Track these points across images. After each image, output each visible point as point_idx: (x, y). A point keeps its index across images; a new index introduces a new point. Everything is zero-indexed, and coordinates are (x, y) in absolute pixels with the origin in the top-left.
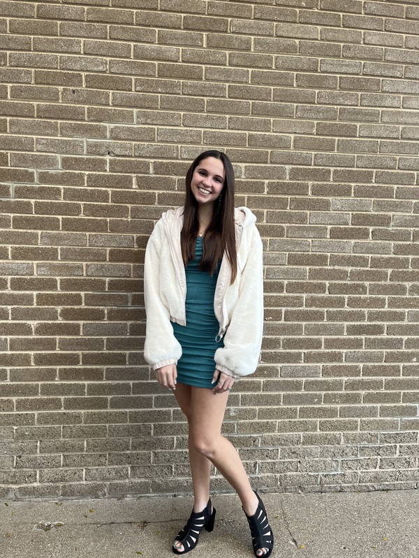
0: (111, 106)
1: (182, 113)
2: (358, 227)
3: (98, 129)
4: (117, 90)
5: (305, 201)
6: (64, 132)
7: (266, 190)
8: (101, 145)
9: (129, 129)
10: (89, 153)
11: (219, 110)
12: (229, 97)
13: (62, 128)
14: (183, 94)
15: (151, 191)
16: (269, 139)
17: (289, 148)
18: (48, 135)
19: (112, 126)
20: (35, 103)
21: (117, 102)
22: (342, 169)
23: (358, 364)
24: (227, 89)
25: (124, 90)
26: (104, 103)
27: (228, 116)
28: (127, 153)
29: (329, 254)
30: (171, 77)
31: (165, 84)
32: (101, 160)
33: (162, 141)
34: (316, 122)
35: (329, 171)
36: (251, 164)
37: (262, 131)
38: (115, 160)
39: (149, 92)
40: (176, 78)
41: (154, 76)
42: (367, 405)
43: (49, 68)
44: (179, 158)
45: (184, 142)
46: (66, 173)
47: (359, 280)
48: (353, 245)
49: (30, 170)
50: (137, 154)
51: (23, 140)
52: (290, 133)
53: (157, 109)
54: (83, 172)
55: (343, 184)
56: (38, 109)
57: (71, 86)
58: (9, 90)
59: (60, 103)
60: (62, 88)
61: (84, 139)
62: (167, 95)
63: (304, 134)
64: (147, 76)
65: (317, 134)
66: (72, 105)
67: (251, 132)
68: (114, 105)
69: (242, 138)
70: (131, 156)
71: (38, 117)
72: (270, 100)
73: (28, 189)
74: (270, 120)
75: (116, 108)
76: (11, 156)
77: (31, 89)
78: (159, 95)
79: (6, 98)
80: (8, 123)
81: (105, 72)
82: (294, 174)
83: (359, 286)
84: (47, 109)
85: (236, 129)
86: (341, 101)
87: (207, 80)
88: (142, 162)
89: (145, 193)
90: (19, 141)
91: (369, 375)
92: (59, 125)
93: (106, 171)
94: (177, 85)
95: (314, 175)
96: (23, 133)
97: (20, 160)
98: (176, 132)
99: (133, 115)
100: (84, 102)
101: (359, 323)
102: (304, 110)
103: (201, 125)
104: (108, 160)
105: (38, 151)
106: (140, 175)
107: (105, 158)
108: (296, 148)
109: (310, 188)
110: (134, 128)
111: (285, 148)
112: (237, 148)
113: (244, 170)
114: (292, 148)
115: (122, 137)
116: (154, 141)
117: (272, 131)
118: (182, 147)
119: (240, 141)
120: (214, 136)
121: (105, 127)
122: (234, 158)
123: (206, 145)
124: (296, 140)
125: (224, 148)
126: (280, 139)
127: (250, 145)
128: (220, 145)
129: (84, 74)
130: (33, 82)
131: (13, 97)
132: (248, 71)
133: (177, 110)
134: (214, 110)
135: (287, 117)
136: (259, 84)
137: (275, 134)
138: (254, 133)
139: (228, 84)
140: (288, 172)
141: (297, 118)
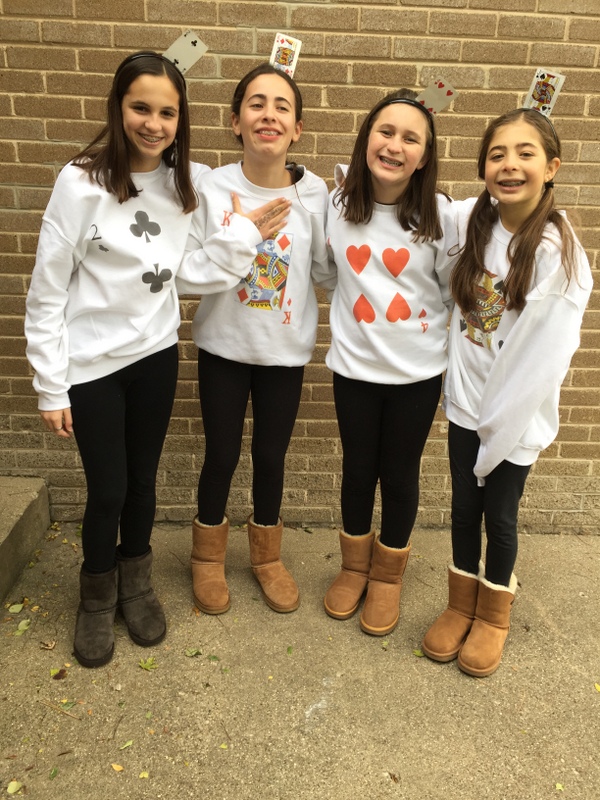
3: (273, 11)
5: (576, 125)
6: (225, 19)
9: (319, 12)
10: (261, 52)
13: (222, 12)
15: (347, 111)
16: (532, 23)
17: (560, 39)
18: (202, 24)
19: (294, 6)
28: (314, 51)
33: (368, 31)
36: (499, 66)
44: (392, 57)
45: (400, 32)
46: (227, 83)
50: (329, 52)
52: (564, 14)
61: (253, 29)
63: (586, 14)
67: (504, 13)
69: (490, 23)
70: (320, 56)
80: (145, 6)
85: (481, 9)
88: (336, 65)
89: (338, 115)
92: (217, 7)
98: (389, 15)
106: (332, 86)
108: (571, 39)
109: (587, 104)
110: (326, 10)
111: (555, 39)
112: (481, 40)
113: (487, 76)
114: (566, 38)
115: (309, 24)
116: (354, 30)
117: (536, 10)
118: (396, 39)
119: (485, 28)
120: (446, 20)
121: (284, 9)
122: (475, 57)
123: (433, 34)
124: (573, 26)
125: (460, 39)
126: (548, 24)
127: (500, 34)
128: (455, 35)
137: (541, 16)
138: (508, 14)
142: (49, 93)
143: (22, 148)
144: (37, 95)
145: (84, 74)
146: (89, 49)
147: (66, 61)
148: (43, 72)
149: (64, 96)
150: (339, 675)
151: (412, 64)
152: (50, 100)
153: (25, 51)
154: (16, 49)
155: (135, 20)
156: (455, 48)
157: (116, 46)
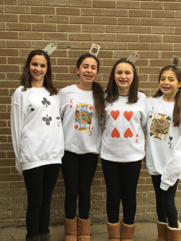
0: (69, 24)
1: (105, 26)
3: (63, 35)
4: (72, 15)
6: (46, 38)
7: (149, 64)
8: (64, 44)
9: (78, 35)
10: (58, 48)
11: (124, 23)
12: (129, 17)
13: (45, 36)
14: (106, 16)
16: (150, 37)
17: (160, 42)
18: (38, 39)
19: (70, 33)
20: (31, 24)
21: (72, 22)
24: (128, 12)
25: (75, 15)
26: (65, 22)
27: (129, 26)
28: (77, 47)
30: (99, 7)
31: (96, 11)
32: (64, 51)
34: (175, 27)
36: (141, 51)
37: (146, 33)
38: (71, 51)
39: (88, 16)
40: (102, 7)
41: (91, 7)
43: (38, 5)
45: (106, 41)
50: (82, 48)
51: (26, 42)
52: (161, 34)
53: (92, 24)
54: (55, 58)
56: (33, 27)
57: (49, 14)
58: (18, 17)
59: (44, 23)
60: (45, 15)
61: (56, 41)
62: (97, 17)
63: (168, 34)
64: (87, 7)
65: (175, 34)
66: (50, 24)
69: (136, 37)
70: (79, 49)
71: (33, 31)
72: (150, 17)
74: (150, 28)
75: (72, 24)
76: (20, 51)
77: (29, 17)
78: (93, 17)
79: (17, 22)
80: (18, 34)
82: (164, 56)
84: (38, 26)
85: (133, 33)
87: (118, 8)
90: (24, 43)
92: (43, 34)
93: (67, 57)
94: (103, 11)
96: (26, 39)
98: (102, 35)
99: (80, 28)
100: (56, 22)
102: (168, 21)
103: (115, 31)
104: (67, 51)
105: (33, 48)
107: (66, 50)
110: (81, 34)
111: (159, 42)
112: (134, 43)
114: (162, 41)
115: (75, 39)
116: (91, 41)
117: (151, 33)
118: (105, 43)
119: (135, 39)
121: (66, 34)
122: (132, 48)
123: (117, 41)
124: (164, 37)
125: (127, 43)
126: (156, 37)
127: (140, 41)
128: (125, 41)
129: (55, 8)
130: (30, 13)
131: (21, 21)
132: (139, 2)
133: (102, 24)
134: (121, 23)
135: (159, 25)
136: (144, 9)
137: (153, 35)
138: (142, 34)
139: (128, 10)
140: (160, 54)
141: (165, 26)
151: (111, 51)
155: (15, 39)
156: (125, 45)
157: (7, 47)
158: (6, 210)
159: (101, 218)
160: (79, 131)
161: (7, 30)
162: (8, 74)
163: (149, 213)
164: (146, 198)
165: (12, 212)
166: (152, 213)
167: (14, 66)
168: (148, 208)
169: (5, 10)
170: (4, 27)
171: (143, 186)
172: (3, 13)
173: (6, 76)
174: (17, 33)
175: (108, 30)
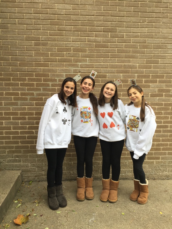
1: (102, 58)
2: (159, 93)
3: (76, 65)
4: (82, 52)
5: (142, 85)
6: (66, 66)
7: (129, 82)
8: (77, 69)
9: (86, 64)
10: (73, 72)
11: (114, 57)
12: (117, 53)
13: (65, 65)
14: (103, 53)
16: (130, 65)
18: (61, 67)
19: (80, 63)
20: (57, 58)
21: (82, 56)
22: (154, 74)
23: (160, 138)
25: (84, 52)
26: (78, 56)
27: (117, 59)
28: (85, 72)
29: (150, 102)
30: (99, 47)
31: (97, 50)
33: (96, 68)
34: (145, 59)
35: (150, 75)
36: (124, 74)
38: (81, 74)
39: (92, 52)
40: (100, 48)
41: (93, 47)
42: (163, 152)
43: (61, 47)
44: (101, 73)
45: (103, 68)
47: (160, 110)
48: (158, 99)
49: (56, 78)
50: (88, 72)
52: (137, 63)
53: (94, 57)
55: (154, 79)
57: (68, 52)
58: (49, 54)
59: (65, 58)
60: (65, 52)
61: (72, 68)
63: (142, 63)
64: (91, 47)
65: (146, 63)
66: (68, 58)
67: (124, 64)
68: (81, 57)
69: (121, 66)
71: (58, 62)
72: (130, 53)
73: (55, 84)
74: (130, 60)
76: (50, 74)
77: (56, 53)
78: (95, 53)
79: (49, 57)
81: (78, 47)
82: (138, 77)
83: (160, 112)
84: (61, 59)
85: (119, 63)
86: (154, 52)
87: (110, 48)
90: (53, 70)
91: (164, 142)
94: (101, 50)
95: (145, 77)
96: (54, 67)
97: (53, 75)
98: (100, 65)
99: (87, 60)
100: (72, 57)
101: (160, 125)
102: (142, 56)
103: (108, 62)
105: (58, 72)
108: (139, 68)
109: (143, 81)
111: (135, 68)
112: (120, 69)
113: (122, 76)
114: (138, 68)
115: (84, 67)
116: (93, 68)
119: (121, 67)
120: (112, 65)
121: (78, 64)
122: (118, 72)
123: (110, 68)
124: (139, 65)
126: (134, 65)
127: (124, 68)
128: (114, 68)
129: (72, 48)
130: (57, 51)
131: (51, 56)
132: (123, 44)
133: (100, 58)
134: (112, 57)
135: (136, 58)
136: (127, 48)
137: (132, 64)
138: (125, 64)
139: (117, 49)
140: (136, 76)
141: (139, 58)
142: (28, 82)
143: (21, 93)
144: (25, 82)
145: (36, 78)
146: (37, 73)
147: (32, 75)
148: (27, 78)
149: (31, 82)
150: (97, 213)
151: (106, 74)
152: (28, 83)
153: (23, 73)
154: (21, 73)
155: (47, 67)
156: (115, 71)
157: (43, 72)
158: (41, 170)
159: (99, 176)
160: (84, 123)
161: (43, 62)
162: (43, 88)
163: (129, 174)
164: (127, 165)
165: (44, 172)
166: (131, 174)
167: (47, 84)
168: (128, 171)
169: (42, 50)
170: (41, 59)
171: (125, 157)
172: (40, 51)
173: (42, 90)
174: (49, 63)
175: (104, 61)
